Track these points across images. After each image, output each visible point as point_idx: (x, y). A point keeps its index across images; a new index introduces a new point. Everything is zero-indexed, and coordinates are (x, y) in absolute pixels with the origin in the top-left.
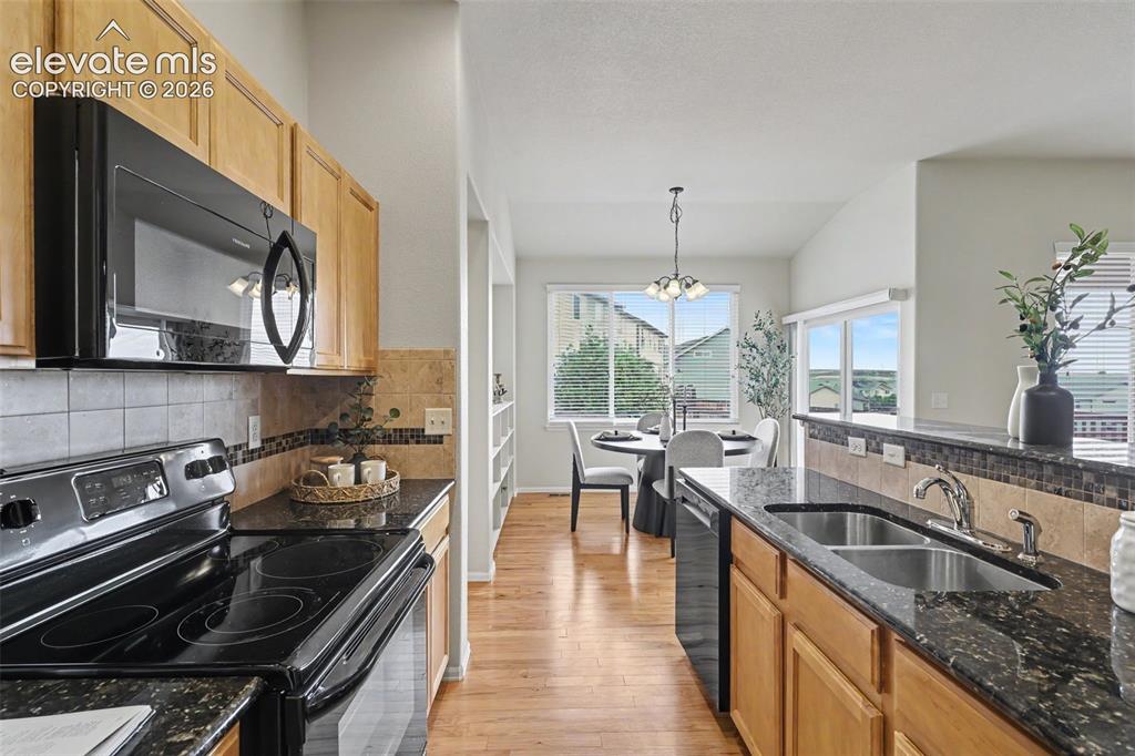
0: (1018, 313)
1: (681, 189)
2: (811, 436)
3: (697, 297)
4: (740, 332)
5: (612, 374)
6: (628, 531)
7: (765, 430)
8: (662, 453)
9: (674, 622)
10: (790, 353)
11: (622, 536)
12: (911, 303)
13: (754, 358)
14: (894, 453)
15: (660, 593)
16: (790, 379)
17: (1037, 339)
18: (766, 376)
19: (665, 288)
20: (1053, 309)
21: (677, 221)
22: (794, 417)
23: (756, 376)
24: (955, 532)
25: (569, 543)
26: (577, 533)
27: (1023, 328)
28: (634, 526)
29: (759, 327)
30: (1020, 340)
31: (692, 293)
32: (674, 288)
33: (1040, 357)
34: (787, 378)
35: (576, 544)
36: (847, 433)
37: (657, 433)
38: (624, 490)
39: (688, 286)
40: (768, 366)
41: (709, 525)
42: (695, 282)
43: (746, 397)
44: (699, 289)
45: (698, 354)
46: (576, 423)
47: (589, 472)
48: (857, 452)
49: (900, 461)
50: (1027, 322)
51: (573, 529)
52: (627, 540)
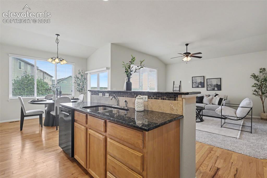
0: (125, 69)
1: (59, 35)
2: (92, 94)
3: (64, 64)
4: (75, 74)
5: (36, 84)
6: (42, 127)
7: (81, 97)
8: (54, 103)
9: (58, 144)
10: (87, 80)
11: (40, 129)
12: (110, 70)
13: (78, 81)
14: (107, 95)
15: (53, 139)
16: (87, 86)
17: (127, 73)
18: (81, 85)
19: (54, 60)
20: (129, 69)
21: (58, 43)
22: (88, 91)
23: (79, 85)
24: (117, 106)
25: (20, 134)
26: (23, 131)
27: (126, 71)
28: (44, 125)
29: (79, 73)
30: (125, 73)
31: (62, 63)
32: (57, 60)
33: (128, 76)
34: (86, 85)
35: (22, 133)
36: (99, 93)
37: (52, 99)
38: (41, 116)
39: (61, 61)
40: (82, 83)
41: (69, 114)
42: (63, 60)
43: (76, 90)
44: (64, 62)
45: (62, 82)
46: (22, 99)
47: (27, 112)
48: (101, 96)
49: (108, 96)
50: (126, 70)
51: (21, 130)
52: (42, 129)
